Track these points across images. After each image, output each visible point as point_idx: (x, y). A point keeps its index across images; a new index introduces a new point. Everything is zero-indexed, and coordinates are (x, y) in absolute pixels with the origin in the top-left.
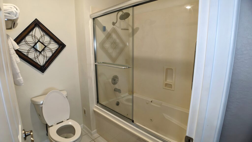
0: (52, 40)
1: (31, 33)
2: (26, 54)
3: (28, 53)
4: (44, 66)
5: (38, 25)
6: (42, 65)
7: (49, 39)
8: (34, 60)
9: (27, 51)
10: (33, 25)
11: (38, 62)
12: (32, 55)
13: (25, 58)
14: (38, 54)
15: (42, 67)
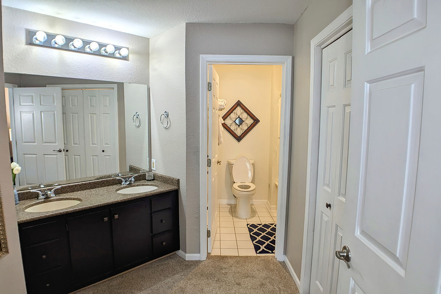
0: (249, 116)
1: (234, 111)
2: (229, 126)
3: (231, 125)
4: (240, 136)
5: (240, 105)
6: (239, 136)
7: (247, 115)
8: (234, 131)
9: (230, 124)
10: (236, 105)
11: (236, 133)
12: (233, 128)
13: (228, 129)
14: (237, 127)
15: (239, 138)
